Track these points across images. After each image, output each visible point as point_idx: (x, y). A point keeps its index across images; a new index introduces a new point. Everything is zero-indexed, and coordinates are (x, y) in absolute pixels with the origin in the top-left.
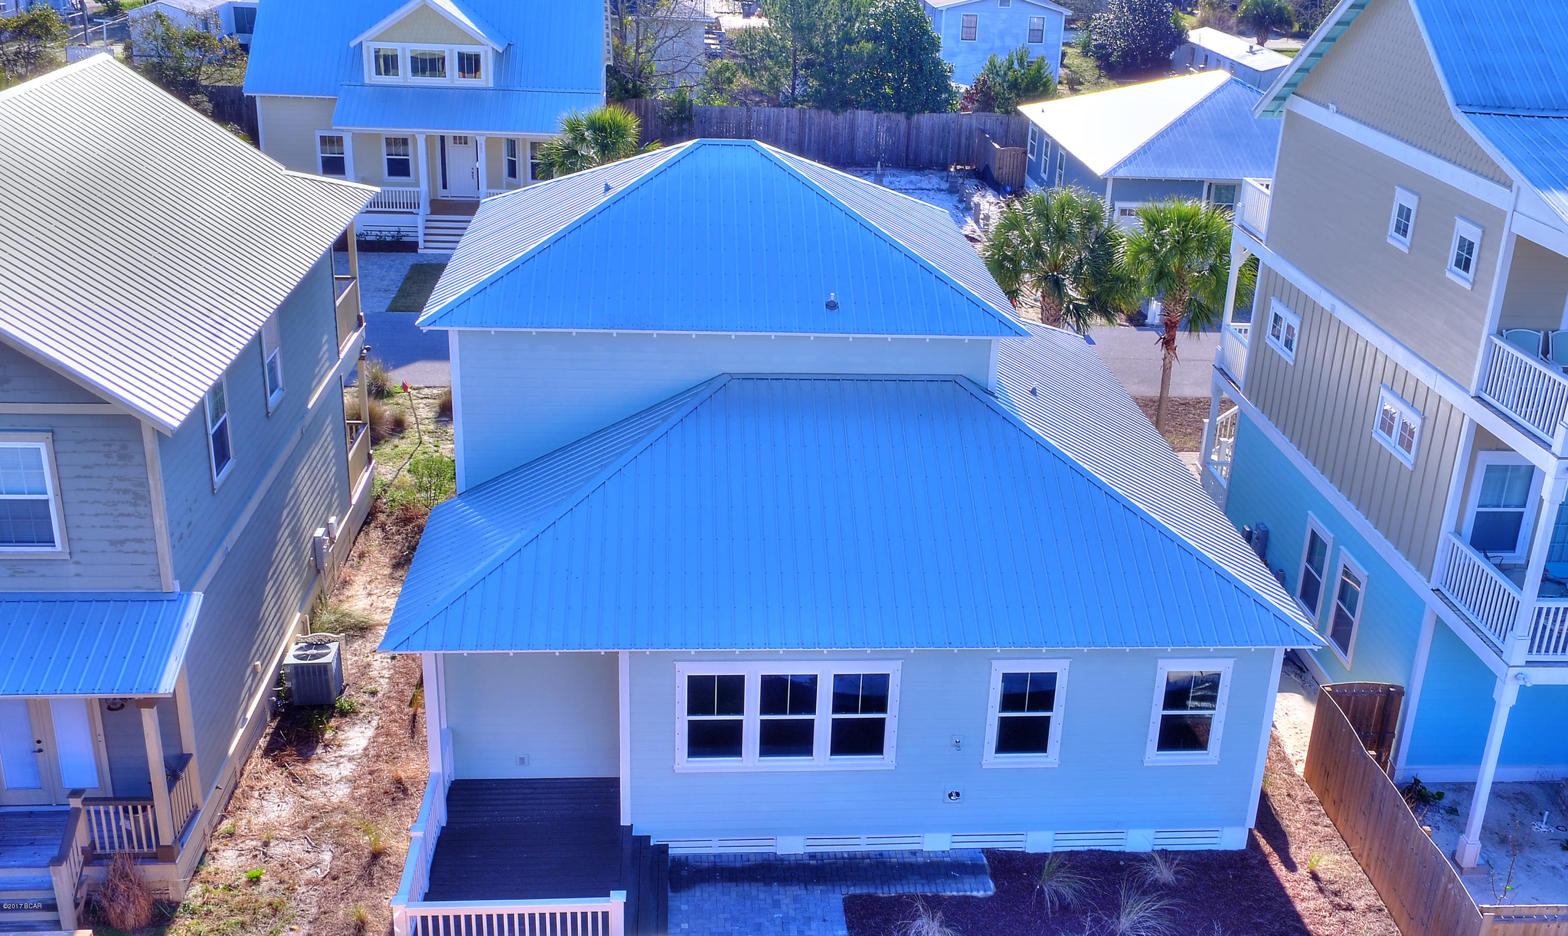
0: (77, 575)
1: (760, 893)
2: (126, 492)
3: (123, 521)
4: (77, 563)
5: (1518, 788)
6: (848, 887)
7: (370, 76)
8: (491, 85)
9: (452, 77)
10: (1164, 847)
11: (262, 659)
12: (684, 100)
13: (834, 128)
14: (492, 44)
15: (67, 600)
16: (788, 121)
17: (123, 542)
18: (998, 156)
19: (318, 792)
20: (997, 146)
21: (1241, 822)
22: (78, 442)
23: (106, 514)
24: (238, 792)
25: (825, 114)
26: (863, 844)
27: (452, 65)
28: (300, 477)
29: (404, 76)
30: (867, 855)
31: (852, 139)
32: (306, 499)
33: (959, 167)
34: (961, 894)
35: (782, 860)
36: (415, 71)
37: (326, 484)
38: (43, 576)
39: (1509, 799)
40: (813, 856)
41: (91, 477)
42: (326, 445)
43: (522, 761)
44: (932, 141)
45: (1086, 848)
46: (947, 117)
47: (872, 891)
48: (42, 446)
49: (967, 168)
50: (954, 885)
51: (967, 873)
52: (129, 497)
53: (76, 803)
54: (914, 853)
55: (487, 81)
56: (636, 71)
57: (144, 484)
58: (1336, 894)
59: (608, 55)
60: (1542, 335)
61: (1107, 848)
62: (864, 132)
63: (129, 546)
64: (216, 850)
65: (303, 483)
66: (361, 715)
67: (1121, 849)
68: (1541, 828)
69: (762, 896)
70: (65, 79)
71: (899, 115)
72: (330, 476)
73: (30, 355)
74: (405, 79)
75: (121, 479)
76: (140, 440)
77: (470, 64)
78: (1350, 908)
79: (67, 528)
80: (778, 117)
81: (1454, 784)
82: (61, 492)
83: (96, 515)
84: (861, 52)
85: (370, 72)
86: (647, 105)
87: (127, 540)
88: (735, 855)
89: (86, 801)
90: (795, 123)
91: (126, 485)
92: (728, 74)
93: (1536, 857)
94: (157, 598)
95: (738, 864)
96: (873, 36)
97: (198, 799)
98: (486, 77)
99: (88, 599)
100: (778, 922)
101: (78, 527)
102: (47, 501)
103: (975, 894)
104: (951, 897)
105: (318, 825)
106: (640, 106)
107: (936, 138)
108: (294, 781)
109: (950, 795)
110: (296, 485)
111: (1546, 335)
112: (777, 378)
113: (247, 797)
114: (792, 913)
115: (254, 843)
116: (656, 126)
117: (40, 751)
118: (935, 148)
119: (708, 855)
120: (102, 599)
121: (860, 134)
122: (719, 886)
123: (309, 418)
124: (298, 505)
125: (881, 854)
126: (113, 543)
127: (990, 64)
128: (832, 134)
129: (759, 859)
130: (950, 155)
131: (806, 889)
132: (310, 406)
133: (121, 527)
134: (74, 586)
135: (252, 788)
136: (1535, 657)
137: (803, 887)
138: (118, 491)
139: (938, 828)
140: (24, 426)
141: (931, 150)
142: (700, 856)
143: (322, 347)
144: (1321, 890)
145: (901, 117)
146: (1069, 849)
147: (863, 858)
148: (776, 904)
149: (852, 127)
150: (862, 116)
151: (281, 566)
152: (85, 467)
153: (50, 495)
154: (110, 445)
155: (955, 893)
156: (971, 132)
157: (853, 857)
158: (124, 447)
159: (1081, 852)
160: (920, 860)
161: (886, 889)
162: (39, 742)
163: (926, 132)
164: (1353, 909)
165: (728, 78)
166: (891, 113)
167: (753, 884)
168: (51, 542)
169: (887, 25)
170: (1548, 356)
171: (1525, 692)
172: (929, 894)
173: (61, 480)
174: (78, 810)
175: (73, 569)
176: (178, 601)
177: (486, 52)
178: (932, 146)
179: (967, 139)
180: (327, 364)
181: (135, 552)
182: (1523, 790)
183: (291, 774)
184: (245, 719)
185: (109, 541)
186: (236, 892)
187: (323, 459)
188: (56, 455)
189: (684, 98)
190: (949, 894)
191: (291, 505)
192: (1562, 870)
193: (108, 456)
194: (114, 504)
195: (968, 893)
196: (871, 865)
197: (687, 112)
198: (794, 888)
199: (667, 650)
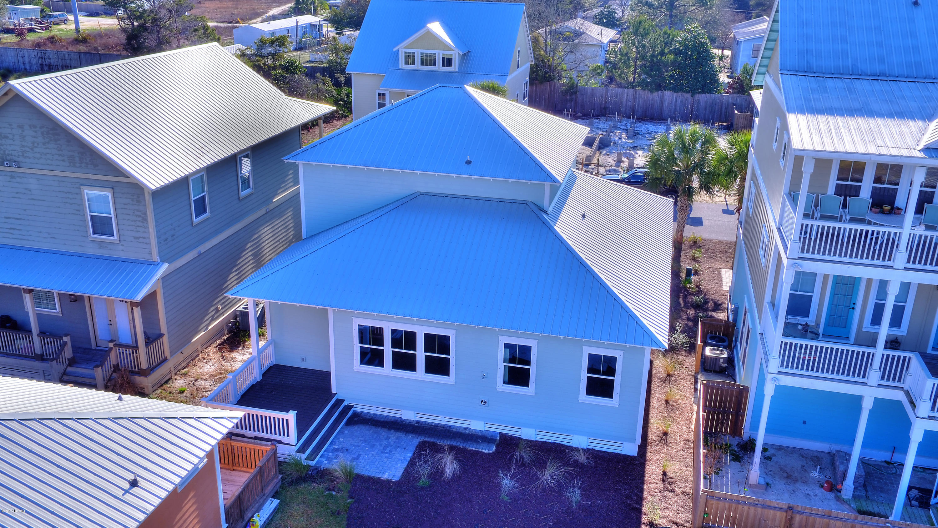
0: (123, 250)
1: (383, 432)
2: (139, 216)
3: (139, 229)
4: (122, 245)
5: (816, 454)
6: (425, 437)
7: (402, 65)
8: (457, 70)
9: (439, 67)
10: (593, 448)
11: (223, 305)
12: (573, 84)
13: (652, 100)
14: (458, 51)
15: (117, 260)
16: (627, 96)
17: (138, 238)
18: (736, 117)
19: (229, 364)
20: (736, 112)
21: (633, 440)
22: (122, 194)
23: (132, 225)
24: (197, 359)
25: (647, 93)
26: (442, 420)
27: (439, 61)
28: (263, 231)
29: (417, 66)
30: (443, 426)
31: (662, 106)
32: (267, 242)
33: (720, 124)
34: (477, 449)
35: (403, 421)
36: (422, 64)
37: (286, 238)
38: (110, 249)
39: (806, 458)
40: (418, 422)
41: (126, 209)
42: (287, 220)
43: (303, 359)
44: (705, 109)
45: (553, 441)
46: (715, 97)
47: (435, 441)
48: (109, 194)
49: (724, 124)
50: (475, 446)
51: (485, 441)
52: (140, 219)
53: (111, 345)
54: (466, 429)
55: (455, 68)
56: (552, 68)
57: (145, 214)
58: (670, 483)
59: (531, 59)
60: (815, 196)
61: (564, 443)
62: (668, 103)
63: (141, 240)
64: (176, 379)
65: (266, 234)
66: (265, 337)
67: (571, 445)
68: (815, 474)
69: (383, 434)
70: (188, 52)
71: (688, 94)
72: (290, 234)
73: (101, 155)
74: (418, 66)
75: (138, 211)
76: (144, 195)
77: (447, 62)
78: (673, 491)
79: (119, 230)
80: (622, 93)
81: (779, 446)
82: (116, 215)
83: (129, 225)
84: (668, 61)
85: (402, 63)
86: (555, 86)
87: (140, 237)
88: (383, 416)
89: (116, 345)
90: (631, 97)
91: (139, 213)
92: (599, 71)
93: (801, 488)
94: (149, 263)
95: (382, 420)
96: (677, 52)
97: (167, 354)
98: (455, 67)
99: (125, 261)
100: (383, 446)
101: (123, 230)
102: (111, 217)
103: (483, 451)
104: (471, 450)
105: (221, 376)
106: (551, 86)
107: (708, 107)
108: (222, 358)
109: (482, 401)
110: (260, 233)
111: (817, 196)
112: (441, 196)
113: (200, 361)
114: (392, 443)
115: (192, 379)
116: (559, 96)
117: (111, 325)
118: (707, 113)
119: (371, 414)
120: (130, 261)
121: (666, 104)
122: (368, 426)
123: (271, 207)
124: (260, 243)
125: (450, 426)
126: (135, 238)
127: (744, 68)
128: (650, 103)
129: (393, 419)
130: (715, 117)
131: (405, 435)
132: (274, 201)
133: (138, 231)
134: (122, 255)
135: (204, 358)
136: (784, 370)
137: (405, 434)
138: (137, 216)
139: (477, 418)
140: (91, 184)
141: (705, 114)
142: (368, 413)
143: (288, 175)
144: (663, 480)
145: (689, 95)
146: (544, 440)
147: (441, 427)
148: (388, 438)
149: (662, 99)
150: (668, 94)
151: (244, 267)
152: (125, 204)
153: (112, 215)
154: (133, 196)
155: (474, 449)
156: (728, 105)
157: (436, 425)
158: (138, 197)
159: (549, 442)
160: (467, 432)
161: (442, 442)
162: (110, 321)
163: (702, 104)
164: (674, 492)
165: (598, 73)
166: (683, 93)
167: (383, 428)
168: (112, 235)
169: (686, 47)
170: (818, 208)
171: (779, 388)
172: (461, 447)
173: (117, 210)
174: (111, 349)
175: (121, 248)
176: (157, 265)
177: (455, 54)
178: (706, 111)
179: (725, 109)
180: (292, 184)
181: (143, 243)
182: (819, 455)
183: (222, 355)
184: (207, 328)
185: (134, 237)
186: (172, 395)
187: (284, 226)
188: (114, 198)
189: (573, 82)
190: (471, 448)
191: (255, 242)
192: (813, 496)
193: (133, 200)
194: (135, 221)
195: (480, 450)
196: (442, 430)
197: (575, 89)
198: (400, 433)
199: (350, 310)
